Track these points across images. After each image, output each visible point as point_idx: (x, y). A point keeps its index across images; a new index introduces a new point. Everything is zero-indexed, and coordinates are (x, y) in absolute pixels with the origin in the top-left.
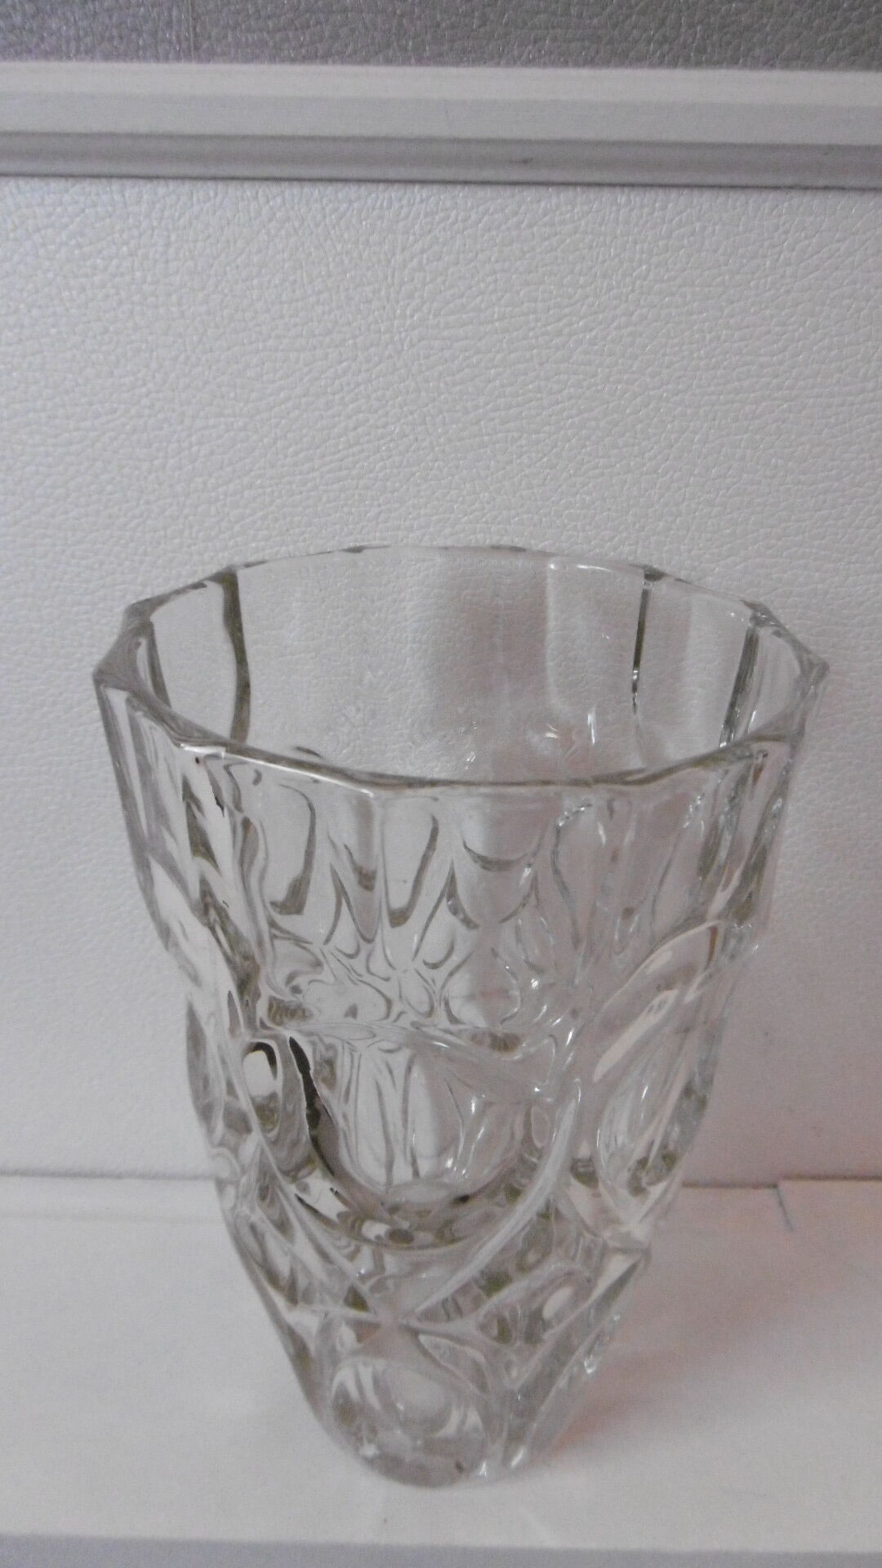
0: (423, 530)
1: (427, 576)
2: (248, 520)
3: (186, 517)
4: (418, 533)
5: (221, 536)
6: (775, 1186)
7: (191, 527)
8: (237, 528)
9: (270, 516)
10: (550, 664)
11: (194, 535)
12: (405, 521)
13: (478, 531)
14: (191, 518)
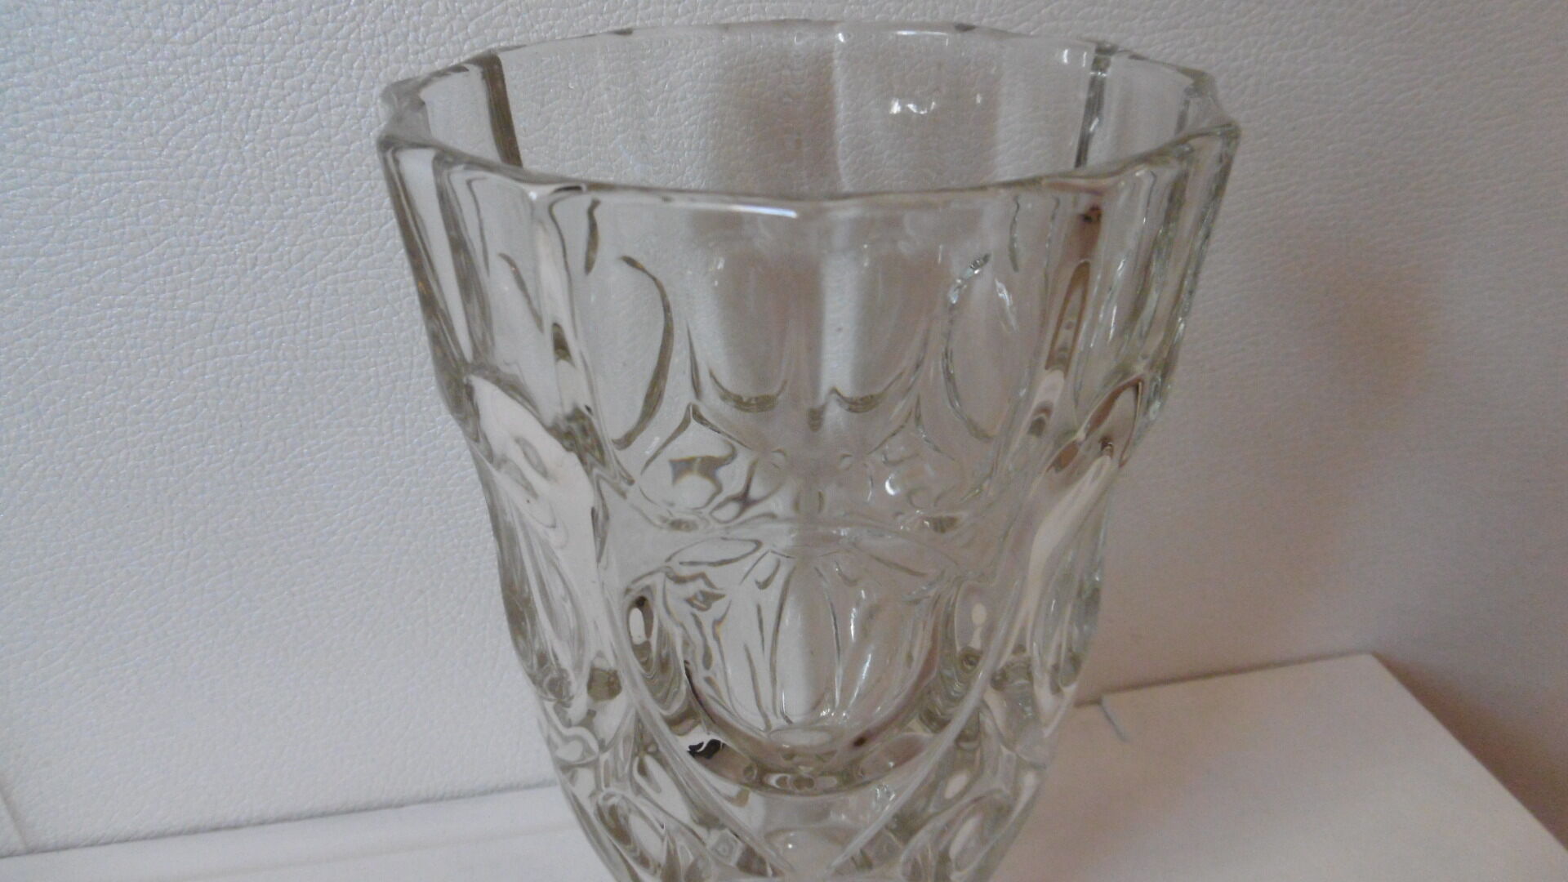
0: (689, 15)
1: (701, 67)
2: (484, 16)
3: (409, 18)
4: (684, 19)
5: (455, 38)
6: (1097, 702)
7: (416, 30)
8: (471, 27)
9: (510, 10)
10: (842, 164)
11: (420, 40)
12: (668, 5)
13: (750, 11)
14: (415, 18)
